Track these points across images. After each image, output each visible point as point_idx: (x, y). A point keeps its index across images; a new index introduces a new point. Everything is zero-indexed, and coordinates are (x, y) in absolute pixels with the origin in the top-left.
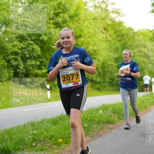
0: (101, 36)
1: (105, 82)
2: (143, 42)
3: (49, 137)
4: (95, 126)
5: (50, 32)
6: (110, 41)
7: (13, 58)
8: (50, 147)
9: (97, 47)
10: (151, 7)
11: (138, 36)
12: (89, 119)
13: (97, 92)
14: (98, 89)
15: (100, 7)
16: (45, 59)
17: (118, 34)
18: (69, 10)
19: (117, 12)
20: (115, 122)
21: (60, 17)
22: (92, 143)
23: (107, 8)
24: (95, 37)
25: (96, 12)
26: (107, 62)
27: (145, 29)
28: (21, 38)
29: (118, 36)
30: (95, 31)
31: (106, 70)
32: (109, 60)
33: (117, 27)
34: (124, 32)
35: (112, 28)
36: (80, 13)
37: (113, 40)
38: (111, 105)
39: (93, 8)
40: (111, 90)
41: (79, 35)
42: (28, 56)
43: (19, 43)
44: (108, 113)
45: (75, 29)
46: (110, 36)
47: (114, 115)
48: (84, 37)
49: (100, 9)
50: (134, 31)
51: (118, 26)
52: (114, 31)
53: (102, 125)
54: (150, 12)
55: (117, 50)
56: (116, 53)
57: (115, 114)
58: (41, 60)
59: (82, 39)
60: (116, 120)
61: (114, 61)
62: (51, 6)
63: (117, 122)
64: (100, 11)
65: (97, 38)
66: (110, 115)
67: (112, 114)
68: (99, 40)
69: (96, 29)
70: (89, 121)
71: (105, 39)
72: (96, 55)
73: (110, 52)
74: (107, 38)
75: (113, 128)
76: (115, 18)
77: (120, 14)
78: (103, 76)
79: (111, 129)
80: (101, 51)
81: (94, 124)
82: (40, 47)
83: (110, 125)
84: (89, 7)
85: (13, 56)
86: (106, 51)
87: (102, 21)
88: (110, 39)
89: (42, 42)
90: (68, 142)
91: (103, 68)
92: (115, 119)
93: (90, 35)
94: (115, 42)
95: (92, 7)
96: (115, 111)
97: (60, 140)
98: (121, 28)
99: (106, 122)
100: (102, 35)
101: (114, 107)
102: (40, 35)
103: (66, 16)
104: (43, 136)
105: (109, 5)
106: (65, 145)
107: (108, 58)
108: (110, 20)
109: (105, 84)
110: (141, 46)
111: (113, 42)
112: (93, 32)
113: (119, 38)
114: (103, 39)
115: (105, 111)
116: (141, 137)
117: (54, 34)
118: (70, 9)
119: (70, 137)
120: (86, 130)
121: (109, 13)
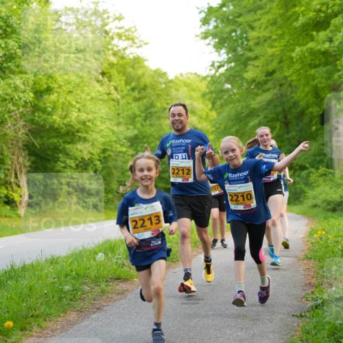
0: (97, 89)
1: (108, 191)
4: (87, 288)
6: (117, 101)
9: (87, 114)
11: (177, 90)
12: (74, 273)
17: (133, 85)
18: (18, 31)
19: (128, 36)
20: (132, 277)
22: (83, 324)
23: (107, 28)
24: (83, 91)
26: (111, 146)
27: (191, 74)
29: (133, 89)
30: (82, 77)
31: (110, 164)
32: (115, 142)
33: (130, 70)
34: (147, 80)
35: (119, 72)
37: (123, 97)
41: (45, 86)
44: (117, 259)
46: (116, 89)
48: (58, 93)
50: (168, 79)
52: (123, 79)
53: (103, 285)
54: (198, 36)
55: (132, 119)
56: (131, 127)
59: (53, 97)
60: (135, 274)
61: (128, 144)
63: (136, 278)
65: (88, 95)
66: (120, 262)
67: (125, 261)
68: (92, 99)
69: (85, 75)
70: (74, 278)
71: (106, 97)
72: (87, 132)
73: (119, 124)
74: (109, 94)
75: (127, 290)
76: (125, 49)
77: (137, 41)
78: (105, 179)
79: (123, 293)
80: (99, 123)
81: (86, 284)
83: (121, 284)
86: (108, 123)
88: (116, 95)
90: (28, 327)
91: (104, 160)
92: (132, 271)
93: (70, 87)
94: (129, 104)
97: (9, 324)
98: (140, 72)
99: (111, 278)
105: (111, 20)
106: (21, 333)
107: (114, 139)
108: (114, 54)
111: (121, 102)
112: (78, 81)
113: (136, 94)
114: (101, 97)
115: (109, 255)
116: (187, 306)
118: (21, 28)
119: (32, 316)
120: (69, 297)
121: (112, 38)
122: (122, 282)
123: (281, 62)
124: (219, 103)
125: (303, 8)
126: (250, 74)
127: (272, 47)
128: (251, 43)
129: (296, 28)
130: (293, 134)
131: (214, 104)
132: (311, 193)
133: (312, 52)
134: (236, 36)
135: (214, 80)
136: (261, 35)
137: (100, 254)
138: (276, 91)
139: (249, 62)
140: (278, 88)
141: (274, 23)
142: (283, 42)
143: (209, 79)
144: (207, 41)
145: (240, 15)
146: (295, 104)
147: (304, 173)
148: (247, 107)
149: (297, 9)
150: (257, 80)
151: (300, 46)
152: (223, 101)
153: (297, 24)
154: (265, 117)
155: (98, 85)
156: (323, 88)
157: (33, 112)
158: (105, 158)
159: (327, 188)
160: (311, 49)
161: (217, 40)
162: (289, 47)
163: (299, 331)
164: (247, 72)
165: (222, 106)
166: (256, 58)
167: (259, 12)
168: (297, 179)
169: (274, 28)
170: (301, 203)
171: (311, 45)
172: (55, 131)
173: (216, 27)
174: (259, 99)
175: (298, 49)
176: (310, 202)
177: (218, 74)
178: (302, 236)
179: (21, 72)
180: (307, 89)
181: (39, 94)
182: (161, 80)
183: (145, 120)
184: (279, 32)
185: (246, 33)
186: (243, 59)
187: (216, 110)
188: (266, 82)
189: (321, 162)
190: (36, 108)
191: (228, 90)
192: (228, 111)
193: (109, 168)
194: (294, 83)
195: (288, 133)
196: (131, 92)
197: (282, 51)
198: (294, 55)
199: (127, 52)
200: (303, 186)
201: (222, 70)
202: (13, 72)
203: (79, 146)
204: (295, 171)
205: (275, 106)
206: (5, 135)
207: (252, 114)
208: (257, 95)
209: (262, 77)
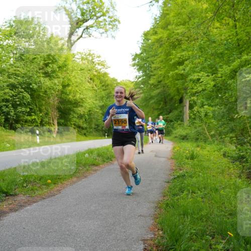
0: (88, 85)
1: (91, 128)
3: (39, 179)
4: (81, 168)
5: (40, 81)
6: (96, 91)
7: (4, 105)
8: (40, 187)
9: (83, 95)
10: (132, 61)
13: (83, 137)
14: (85, 134)
15: (87, 59)
16: (35, 106)
17: (103, 84)
18: (58, 61)
19: (102, 64)
20: (99, 164)
21: (50, 67)
22: (79, 183)
23: (94, 61)
24: (82, 86)
25: (83, 63)
26: (93, 109)
28: (13, 87)
29: (103, 86)
30: (82, 80)
31: (92, 117)
32: (95, 108)
34: (109, 82)
35: (97, 79)
36: (68, 64)
37: (98, 89)
38: (96, 149)
39: (80, 60)
40: (96, 136)
41: (67, 84)
42: (18, 103)
43: (10, 91)
44: (93, 156)
45: (63, 78)
46: (96, 85)
48: (72, 86)
49: (86, 61)
50: (117, 82)
52: (99, 81)
53: (87, 167)
55: (102, 98)
56: (101, 101)
57: (99, 157)
58: (31, 107)
59: (70, 88)
61: (100, 108)
62: (41, 57)
64: (86, 63)
65: (84, 87)
66: (95, 158)
67: (97, 158)
68: (86, 89)
69: (83, 79)
71: (91, 89)
72: (83, 103)
73: (96, 100)
74: (93, 87)
76: (100, 69)
77: (105, 66)
78: (89, 123)
79: (96, 171)
80: (88, 99)
81: (80, 166)
82: (30, 94)
85: (4, 103)
86: (92, 100)
87: (89, 72)
88: (96, 88)
89: (32, 89)
91: (90, 115)
93: (77, 84)
94: (101, 92)
95: (79, 59)
96: (100, 154)
97: (49, 181)
98: (106, 79)
99: (91, 165)
101: (99, 151)
102: (31, 84)
103: (55, 66)
104: (33, 177)
105: (95, 57)
107: (94, 106)
108: (96, 71)
109: (91, 130)
111: (98, 91)
113: (104, 88)
114: (89, 89)
115: (90, 155)
117: (44, 83)
119: (58, 179)
121: (95, 65)
122: (95, 166)
123: (164, 77)
125: (174, 57)
126: (151, 82)
127: (160, 71)
128: (152, 69)
129: (170, 64)
130: (168, 107)
132: (174, 132)
133: (177, 74)
134: (146, 66)
135: (136, 83)
136: (156, 66)
137: (87, 154)
138: (162, 89)
139: (152, 77)
141: (162, 62)
142: (165, 69)
144: (135, 67)
145: (148, 58)
146: (169, 95)
147: (172, 123)
148: (150, 95)
149: (171, 57)
150: (155, 84)
151: (172, 71)
153: (171, 63)
154: (157, 99)
155: (88, 84)
156: (181, 89)
157: (61, 94)
158: (90, 114)
159: (181, 130)
160: (177, 73)
161: (138, 67)
162: (168, 72)
163: (167, 188)
164: (150, 80)
166: (154, 75)
167: (156, 57)
168: (169, 126)
169: (162, 63)
170: (170, 136)
171: (176, 71)
172: (70, 102)
173: (138, 62)
174: (155, 92)
175: (171, 73)
176: (174, 136)
177: (138, 81)
178: (170, 149)
179: (57, 78)
180: (174, 89)
181: (64, 86)
182: (115, 82)
183: (107, 99)
184: (164, 65)
185: (150, 65)
186: (149, 75)
188: (158, 85)
189: (179, 119)
190: (62, 92)
191: (142, 88)
193: (91, 118)
194: (169, 86)
195: (166, 106)
197: (165, 73)
198: (169, 75)
199: (101, 70)
200: (171, 129)
201: (140, 79)
202: (54, 77)
203: (79, 109)
204: (168, 122)
205: (161, 95)
206: (50, 103)
207: (152, 98)
208: (154, 90)
209: (156, 83)
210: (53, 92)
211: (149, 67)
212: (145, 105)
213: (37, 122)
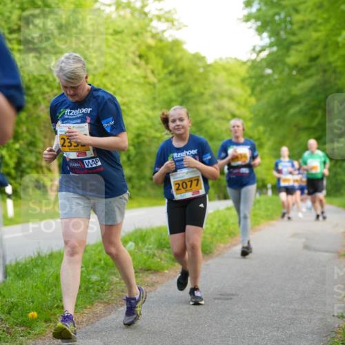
0: (133, 72)
1: (141, 178)
2: (226, 87)
3: (6, 309)
4: (115, 279)
6: (154, 85)
8: (8, 331)
9: (122, 97)
10: (244, 9)
11: (216, 75)
12: (102, 262)
15: (128, 5)
17: (171, 68)
19: (168, 18)
20: (162, 268)
22: (109, 317)
23: (146, 10)
24: (118, 74)
25: (120, 16)
26: (146, 131)
27: (231, 58)
29: (171, 73)
30: (118, 60)
31: (144, 149)
32: (150, 127)
33: (168, 53)
34: (185, 64)
35: (157, 55)
37: (160, 81)
38: (153, 230)
39: (113, 8)
44: (148, 249)
46: (153, 72)
47: (160, 252)
49: (128, 11)
50: (206, 62)
51: (171, 50)
52: (161, 62)
54: (240, 19)
57: (162, 250)
60: (166, 265)
63: (167, 269)
64: (128, 15)
65: (124, 77)
66: (150, 252)
67: (156, 252)
68: (128, 82)
69: (122, 57)
70: (102, 268)
71: (142, 80)
73: (154, 108)
74: (145, 77)
75: (157, 282)
76: (164, 31)
77: (176, 23)
78: (137, 165)
79: (153, 285)
80: (133, 107)
81: (114, 274)
83: (151, 276)
84: (104, 4)
86: (143, 108)
87: (135, 38)
88: (152, 79)
90: (52, 318)
91: (138, 145)
92: (163, 262)
93: (106, 70)
94: (165, 88)
95: (110, 5)
96: (164, 242)
97: (33, 314)
98: (178, 55)
99: (141, 269)
100: (134, 70)
101: (162, 235)
106: (45, 325)
107: (149, 123)
108: (153, 36)
109: (143, 183)
110: (222, 96)
111: (159, 86)
112: (114, 63)
113: (173, 78)
114: (137, 80)
115: (140, 245)
116: (220, 301)
118: (59, 7)
119: (57, 307)
120: (96, 287)
121: (151, 20)
122: (152, 273)
123: (326, 46)
124: (258, 89)
126: (292, 59)
127: (316, 31)
128: (295, 27)
131: (253, 89)
134: (280, 19)
135: (254, 65)
136: (305, 19)
137: (130, 243)
138: (319, 77)
139: (294, 47)
140: (321, 74)
141: (320, 6)
142: (329, 26)
143: (249, 64)
144: (249, 24)
148: (288, 93)
150: (300, 65)
152: (263, 86)
154: (307, 104)
158: (139, 143)
161: (259, 23)
162: (335, 32)
163: (340, 333)
164: (289, 56)
165: (262, 92)
166: (300, 42)
168: (339, 170)
169: (320, 11)
173: (259, 10)
174: (301, 85)
177: (259, 59)
178: (342, 230)
182: (199, 64)
184: (325, 16)
185: (290, 16)
187: (255, 96)
188: (308, 68)
191: (269, 75)
192: (269, 97)
193: (142, 153)
194: (338, 70)
196: (168, 76)
197: (328, 35)
199: (166, 34)
205: (318, 93)
206: (38, 117)
207: (293, 100)
208: (299, 81)
209: (305, 63)
210: (46, 89)
211: (285, 21)
212: (277, 119)
213: (7, 165)
